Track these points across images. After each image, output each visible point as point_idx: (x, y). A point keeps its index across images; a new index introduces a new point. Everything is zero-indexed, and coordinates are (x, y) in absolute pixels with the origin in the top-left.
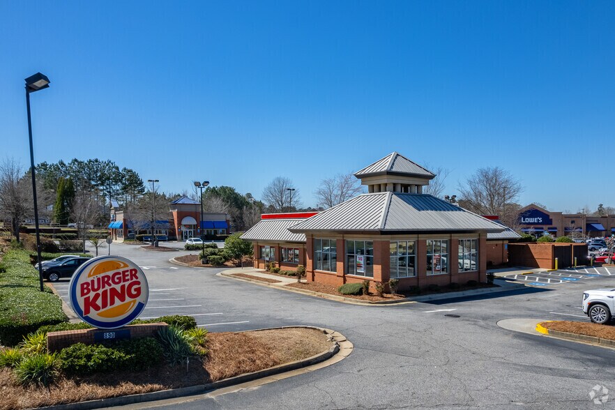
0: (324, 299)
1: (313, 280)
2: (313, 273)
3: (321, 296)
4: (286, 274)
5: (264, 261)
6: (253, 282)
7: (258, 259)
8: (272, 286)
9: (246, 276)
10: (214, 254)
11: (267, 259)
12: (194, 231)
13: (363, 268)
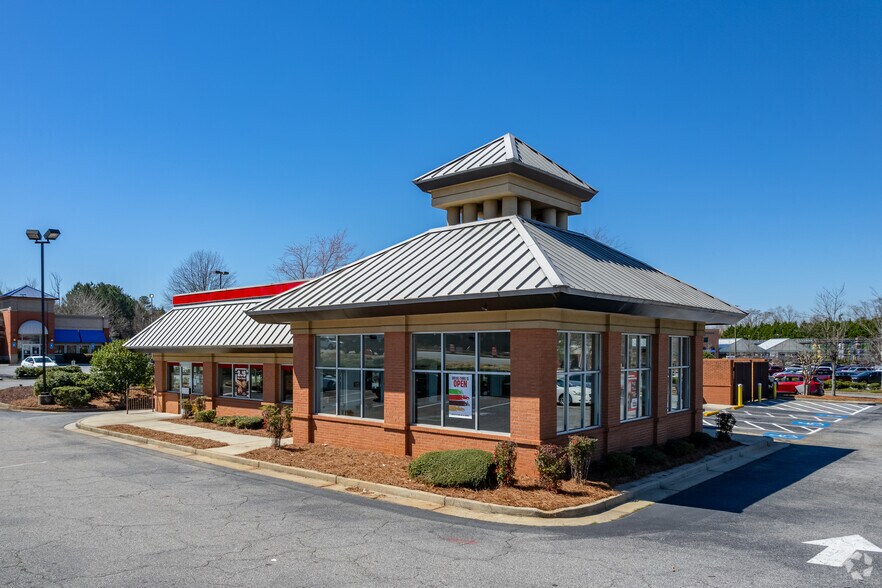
0: (375, 503)
1: (311, 440)
2: (311, 421)
3: (358, 489)
4: (232, 424)
5: (178, 396)
6: (153, 445)
7: (164, 391)
8: (204, 457)
9: (136, 430)
10: (70, 383)
11: (185, 391)
12: (43, 347)
13: (468, 409)
